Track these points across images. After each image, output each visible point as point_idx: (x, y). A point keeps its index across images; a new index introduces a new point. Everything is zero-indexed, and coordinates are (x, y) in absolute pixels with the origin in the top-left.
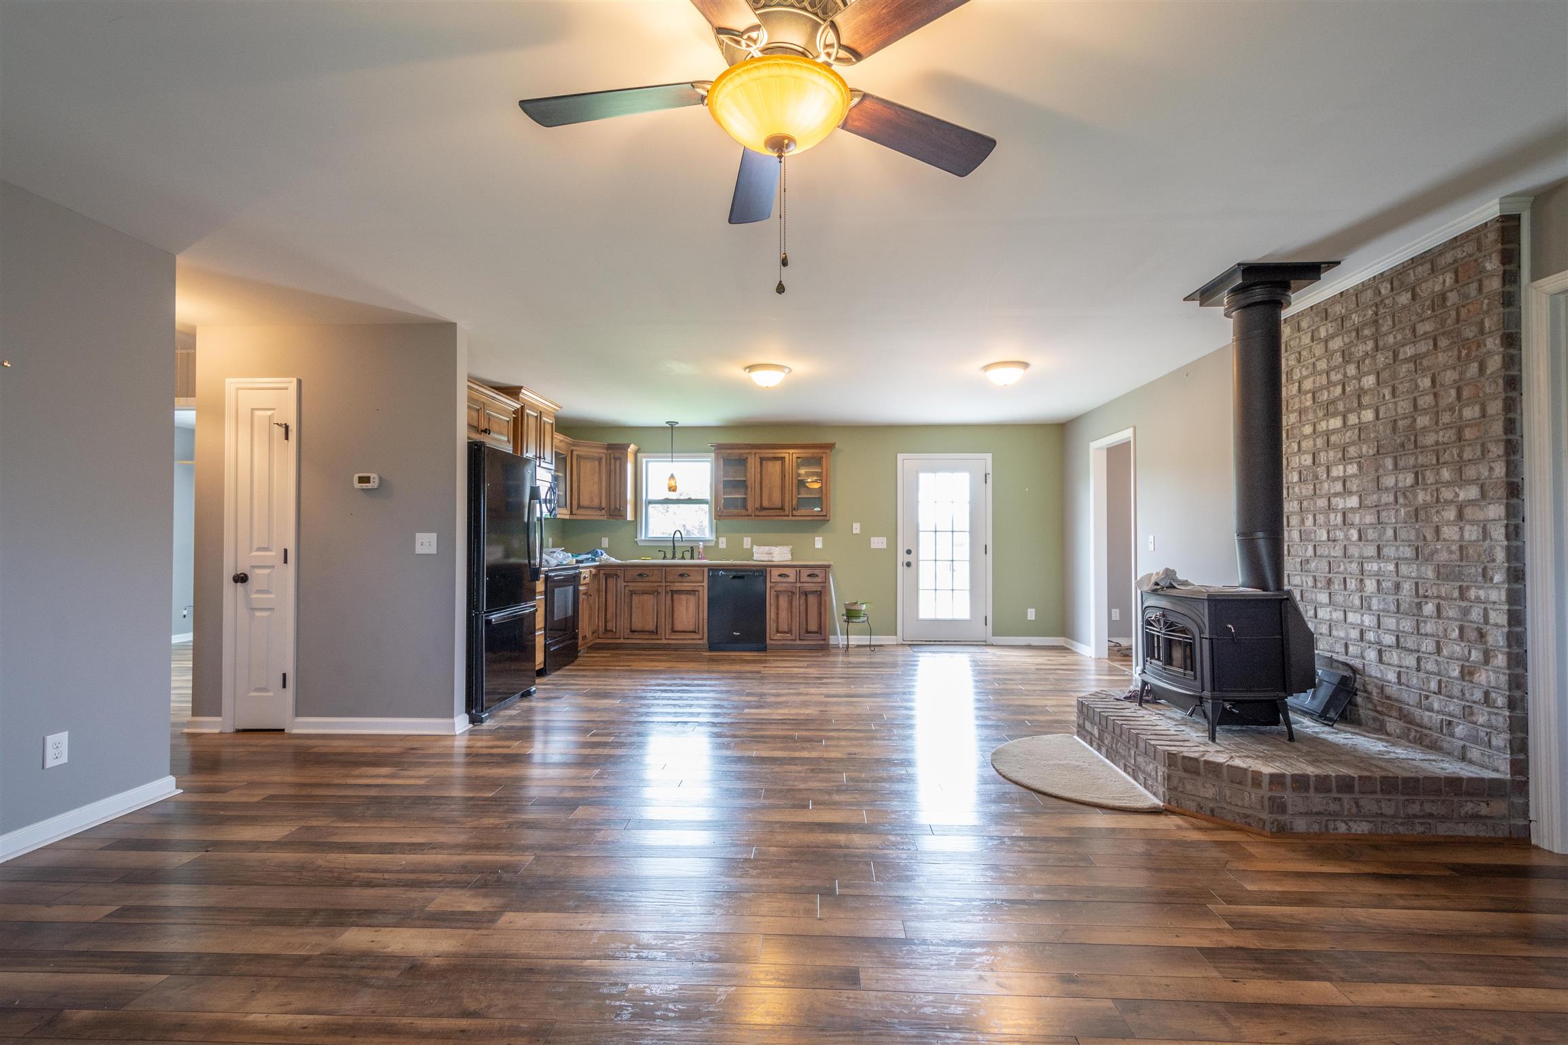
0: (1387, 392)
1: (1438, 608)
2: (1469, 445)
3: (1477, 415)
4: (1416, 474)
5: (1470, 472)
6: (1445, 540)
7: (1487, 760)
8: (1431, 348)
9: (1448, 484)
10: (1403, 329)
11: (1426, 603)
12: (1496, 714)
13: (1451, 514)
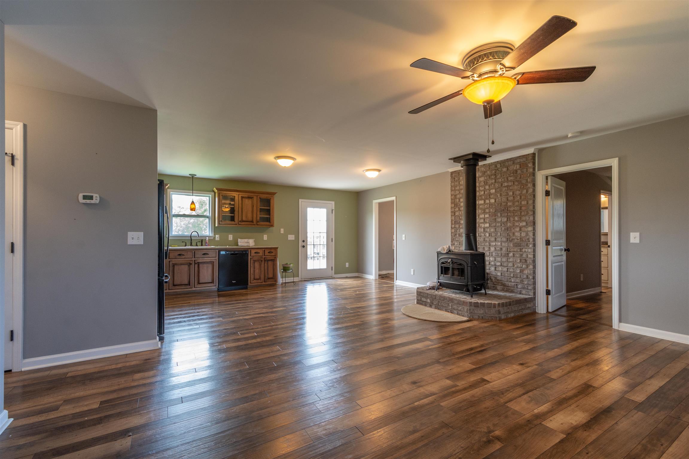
0: (499, 195)
1: (514, 254)
2: (523, 211)
3: (526, 203)
4: (508, 218)
5: (524, 218)
6: (516, 236)
7: (527, 293)
8: (513, 184)
9: (517, 221)
10: (504, 178)
11: (510, 253)
12: (530, 281)
13: (518, 229)
